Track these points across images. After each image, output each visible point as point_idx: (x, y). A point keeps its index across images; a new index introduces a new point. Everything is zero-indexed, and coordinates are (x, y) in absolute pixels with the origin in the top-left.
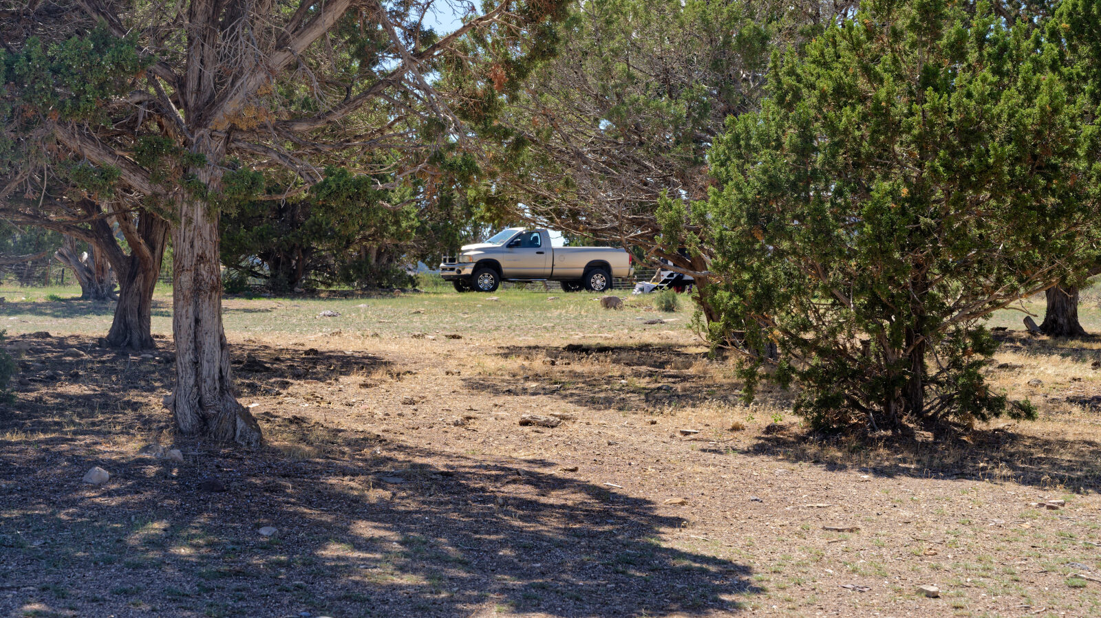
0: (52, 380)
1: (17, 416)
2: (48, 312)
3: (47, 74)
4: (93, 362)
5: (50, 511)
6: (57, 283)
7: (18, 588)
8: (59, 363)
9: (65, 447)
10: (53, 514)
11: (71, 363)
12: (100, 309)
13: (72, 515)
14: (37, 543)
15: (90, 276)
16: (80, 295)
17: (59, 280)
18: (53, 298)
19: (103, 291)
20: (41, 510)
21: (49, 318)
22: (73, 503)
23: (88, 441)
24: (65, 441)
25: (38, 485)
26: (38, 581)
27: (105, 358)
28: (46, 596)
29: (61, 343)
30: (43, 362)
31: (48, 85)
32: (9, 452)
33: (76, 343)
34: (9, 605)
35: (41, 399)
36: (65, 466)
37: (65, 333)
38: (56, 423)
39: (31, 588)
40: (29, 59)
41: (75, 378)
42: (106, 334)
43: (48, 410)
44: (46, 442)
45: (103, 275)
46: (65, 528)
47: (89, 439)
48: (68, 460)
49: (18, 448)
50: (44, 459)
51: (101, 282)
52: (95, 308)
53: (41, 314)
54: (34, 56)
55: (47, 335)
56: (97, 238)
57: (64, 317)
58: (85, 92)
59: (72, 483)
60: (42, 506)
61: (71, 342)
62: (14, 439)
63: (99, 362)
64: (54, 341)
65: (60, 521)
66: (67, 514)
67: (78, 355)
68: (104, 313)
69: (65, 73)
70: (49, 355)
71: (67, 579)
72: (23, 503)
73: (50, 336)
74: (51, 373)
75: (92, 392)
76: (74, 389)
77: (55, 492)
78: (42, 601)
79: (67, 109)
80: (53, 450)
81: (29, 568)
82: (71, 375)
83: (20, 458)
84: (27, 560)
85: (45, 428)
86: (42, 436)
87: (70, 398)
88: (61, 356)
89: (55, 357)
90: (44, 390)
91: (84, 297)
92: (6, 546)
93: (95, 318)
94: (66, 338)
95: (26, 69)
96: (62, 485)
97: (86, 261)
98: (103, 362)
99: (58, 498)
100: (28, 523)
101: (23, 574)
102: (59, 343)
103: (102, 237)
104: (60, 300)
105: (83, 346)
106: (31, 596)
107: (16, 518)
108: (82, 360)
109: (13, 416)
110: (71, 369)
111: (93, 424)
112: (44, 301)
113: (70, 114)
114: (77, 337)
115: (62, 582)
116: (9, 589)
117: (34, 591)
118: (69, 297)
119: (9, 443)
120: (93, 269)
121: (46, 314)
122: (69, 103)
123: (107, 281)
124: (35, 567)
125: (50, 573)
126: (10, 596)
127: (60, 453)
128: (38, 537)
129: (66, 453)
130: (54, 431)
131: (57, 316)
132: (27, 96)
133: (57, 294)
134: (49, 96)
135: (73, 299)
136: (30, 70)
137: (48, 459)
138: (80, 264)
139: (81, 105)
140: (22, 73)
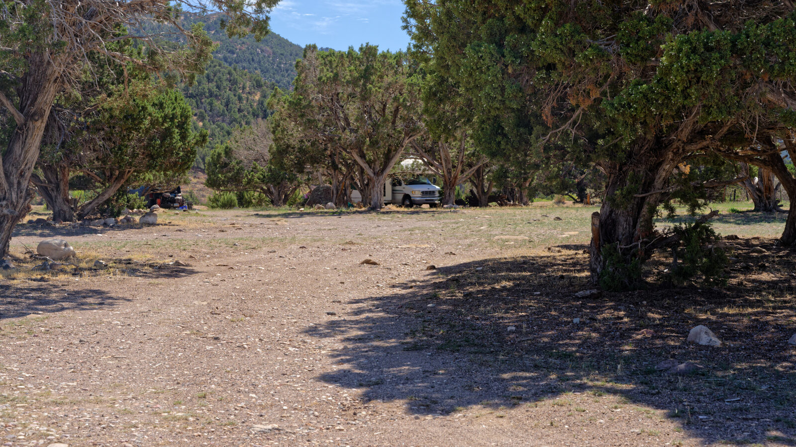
0: (747, 270)
1: (728, 296)
2: (732, 220)
3: (761, 47)
4: (773, 257)
5: (769, 364)
6: (730, 200)
7: (758, 419)
8: (748, 258)
9: (770, 318)
10: (771, 367)
11: (757, 257)
12: (769, 218)
13: (786, 367)
14: (764, 388)
15: (760, 194)
16: (753, 208)
17: (732, 198)
18: (733, 210)
19: (770, 205)
20: (762, 363)
21: (733, 225)
22: (785, 359)
23: (785, 314)
24: (768, 314)
25: (756, 345)
26: (771, 414)
27: (781, 254)
28: (779, 426)
29: (747, 243)
30: (737, 257)
31: (762, 55)
32: (730, 321)
33: (758, 243)
34: (754, 432)
35: (742, 283)
36: (772, 332)
37: (748, 236)
38: (758, 301)
39: (768, 420)
40: (748, 36)
41: (763, 268)
42: (779, 236)
43: (750, 291)
44: (755, 314)
45: (770, 194)
46: (782, 377)
47: (786, 312)
48: (774, 328)
49: (735, 318)
50: (756, 327)
51: (768, 198)
52: (766, 217)
53: (727, 222)
54: (751, 34)
55: (736, 238)
56: (772, 166)
57: (744, 224)
58: (789, 58)
59: (781, 344)
60: (762, 360)
61: (755, 242)
62: (731, 312)
63: (777, 257)
64: (741, 241)
65: (777, 371)
66: (782, 367)
67: (761, 252)
68: (773, 221)
69: (774, 45)
70: (740, 251)
71: (792, 414)
72: (748, 358)
73: (738, 238)
74: (745, 265)
75: (778, 279)
76: (765, 276)
77: (769, 351)
78: (777, 429)
79: (775, 72)
80: (761, 320)
81: (762, 405)
82: (760, 266)
83: (739, 325)
84: (760, 399)
85: (752, 305)
86: (750, 310)
87: (762, 282)
88: (749, 253)
89: (745, 253)
90: (742, 277)
91: (756, 210)
92: (743, 389)
93: (767, 225)
94: (750, 239)
95: (746, 44)
96: (774, 346)
97: (757, 184)
98: (781, 257)
99: (772, 354)
100: (754, 373)
101: (759, 409)
102: (745, 243)
103: (776, 166)
104: (738, 212)
105: (764, 245)
106: (769, 426)
107: (745, 369)
108: (765, 255)
109: (725, 296)
110: (758, 262)
111: (785, 302)
112: (727, 213)
113: (778, 76)
114: (758, 238)
115: (788, 416)
116: (751, 419)
117: (770, 422)
118: (745, 209)
119: (728, 315)
120: (763, 189)
121: (730, 222)
122: (777, 67)
123: (772, 198)
124: (767, 405)
125: (778, 409)
126: (754, 424)
127: (767, 323)
128: (764, 382)
129: (771, 323)
130: (759, 307)
131: (739, 224)
132: (747, 63)
133: (735, 208)
134: (763, 62)
135: (748, 211)
136: (749, 45)
137: (759, 326)
138: (752, 186)
139: (786, 68)
140: (742, 47)
